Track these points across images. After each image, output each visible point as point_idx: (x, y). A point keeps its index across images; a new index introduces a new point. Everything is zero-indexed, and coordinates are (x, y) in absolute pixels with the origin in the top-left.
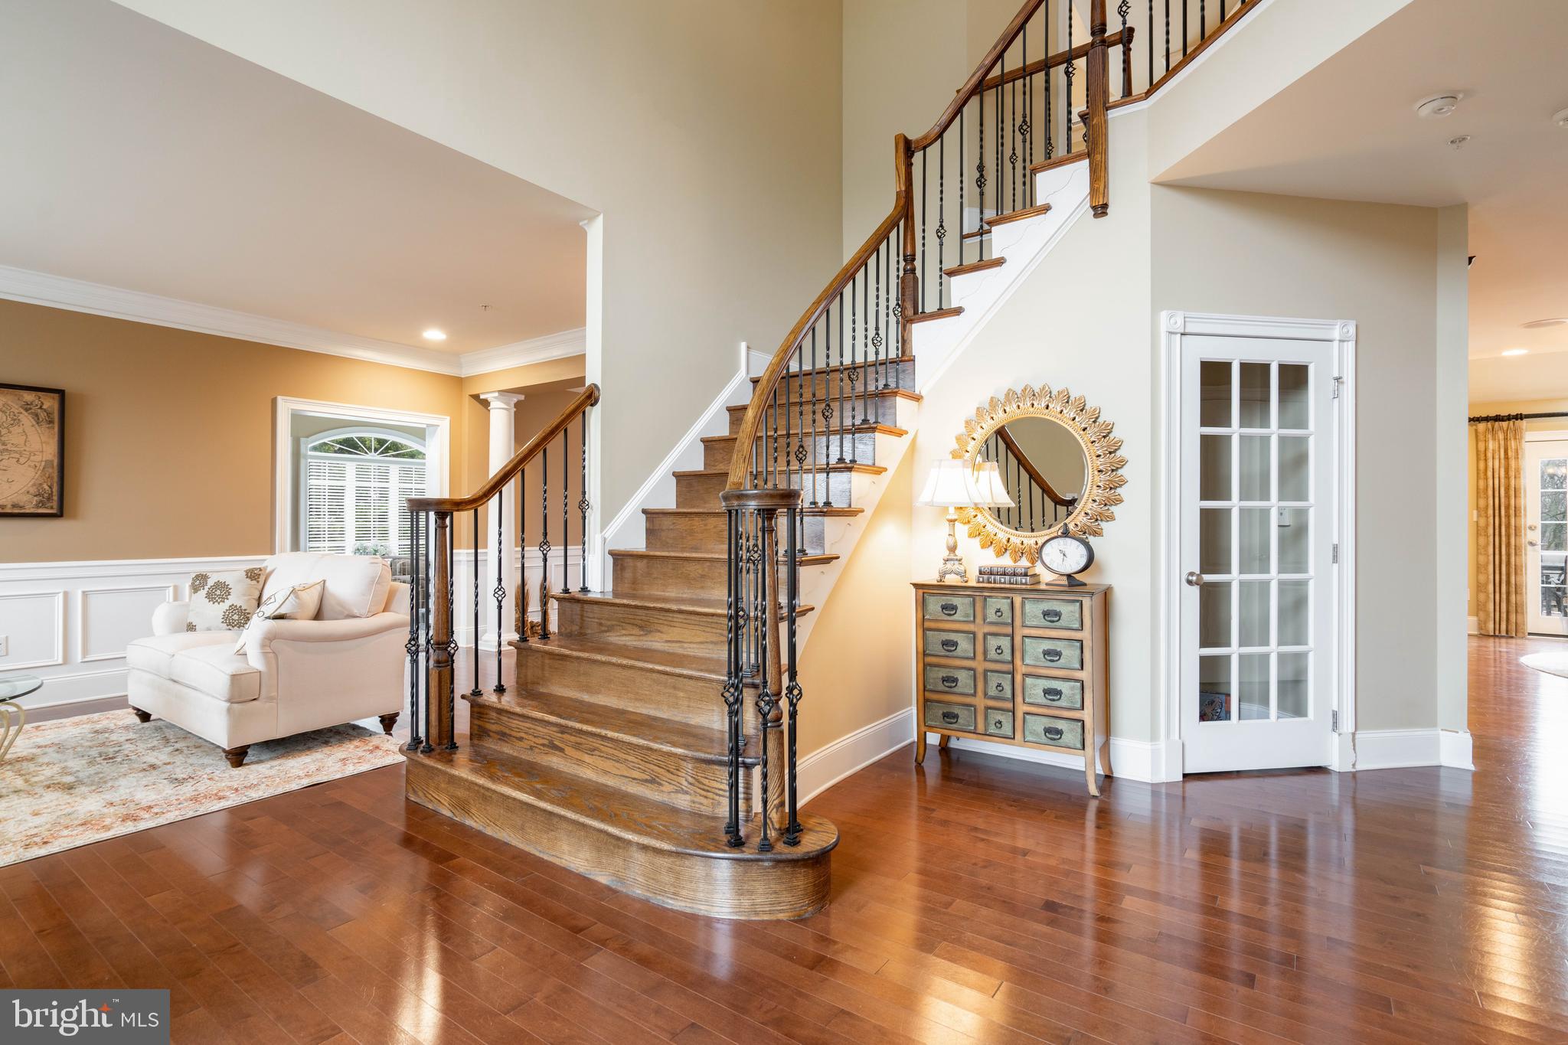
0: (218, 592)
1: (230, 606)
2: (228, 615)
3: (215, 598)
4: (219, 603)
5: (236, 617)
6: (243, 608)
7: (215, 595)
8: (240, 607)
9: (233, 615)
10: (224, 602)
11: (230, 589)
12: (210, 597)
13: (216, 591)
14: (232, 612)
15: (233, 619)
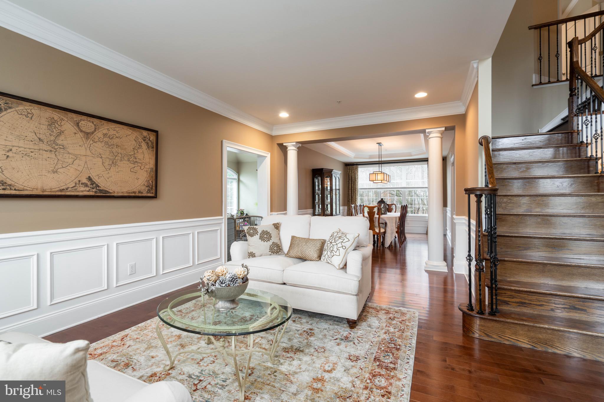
0: (265, 236)
1: (273, 243)
2: (272, 248)
3: (264, 239)
4: (267, 242)
5: (275, 248)
6: (278, 244)
7: (264, 237)
8: (277, 243)
9: (274, 248)
10: (269, 241)
11: (271, 234)
12: (262, 238)
13: (264, 235)
14: (274, 246)
15: (274, 250)
